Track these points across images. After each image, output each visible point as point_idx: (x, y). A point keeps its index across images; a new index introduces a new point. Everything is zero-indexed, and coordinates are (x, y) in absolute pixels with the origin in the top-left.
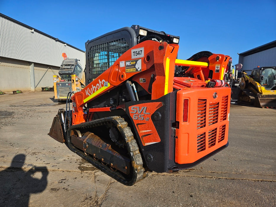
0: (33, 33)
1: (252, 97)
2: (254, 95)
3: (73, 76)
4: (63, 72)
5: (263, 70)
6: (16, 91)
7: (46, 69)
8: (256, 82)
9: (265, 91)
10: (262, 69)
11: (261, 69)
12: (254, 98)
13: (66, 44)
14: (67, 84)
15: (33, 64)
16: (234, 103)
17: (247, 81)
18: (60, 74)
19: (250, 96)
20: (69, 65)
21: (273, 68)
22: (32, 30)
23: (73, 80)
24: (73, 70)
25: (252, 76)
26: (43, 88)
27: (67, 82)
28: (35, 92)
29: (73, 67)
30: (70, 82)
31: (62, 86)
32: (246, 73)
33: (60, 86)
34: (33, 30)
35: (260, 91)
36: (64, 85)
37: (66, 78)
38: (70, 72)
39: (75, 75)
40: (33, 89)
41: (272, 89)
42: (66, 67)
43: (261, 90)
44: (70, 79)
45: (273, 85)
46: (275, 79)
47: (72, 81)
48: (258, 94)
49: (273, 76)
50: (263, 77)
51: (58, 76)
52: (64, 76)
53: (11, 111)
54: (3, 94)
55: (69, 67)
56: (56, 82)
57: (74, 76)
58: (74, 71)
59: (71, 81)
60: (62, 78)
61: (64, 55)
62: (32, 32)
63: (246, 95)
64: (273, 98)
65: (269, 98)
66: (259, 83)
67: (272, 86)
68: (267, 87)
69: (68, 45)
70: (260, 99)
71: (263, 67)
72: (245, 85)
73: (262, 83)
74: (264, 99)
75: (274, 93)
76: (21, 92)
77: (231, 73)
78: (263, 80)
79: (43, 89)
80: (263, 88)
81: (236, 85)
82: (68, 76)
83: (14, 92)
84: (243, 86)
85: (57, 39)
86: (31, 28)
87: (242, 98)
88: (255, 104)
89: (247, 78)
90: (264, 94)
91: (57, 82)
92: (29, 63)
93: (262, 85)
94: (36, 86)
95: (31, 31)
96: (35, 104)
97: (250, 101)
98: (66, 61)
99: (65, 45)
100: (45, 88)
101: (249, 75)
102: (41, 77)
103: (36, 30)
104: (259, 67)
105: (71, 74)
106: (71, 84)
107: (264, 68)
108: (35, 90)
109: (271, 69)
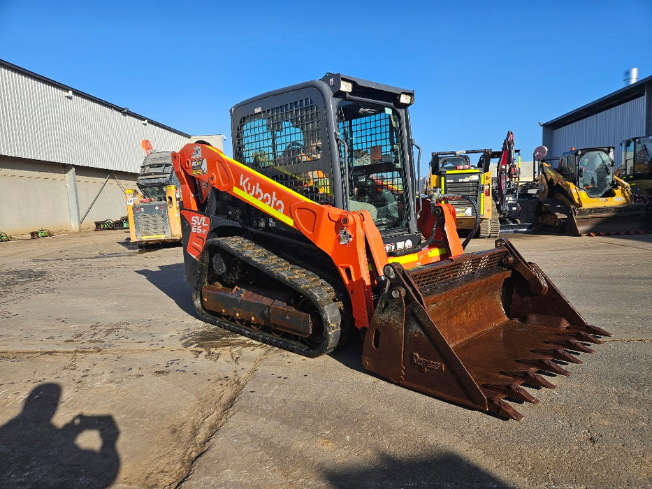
0: (70, 98)
1: (560, 216)
2: (566, 210)
3: (168, 188)
4: (147, 181)
5: (582, 155)
6: (37, 233)
7: (104, 180)
8: (569, 183)
9: (587, 201)
10: (579, 153)
11: (576, 154)
12: (566, 217)
13: (146, 121)
14: (157, 208)
15: (74, 169)
16: (525, 230)
17: (550, 182)
18: (140, 187)
19: (556, 214)
20: (159, 166)
21: (603, 151)
22: (68, 92)
23: (170, 198)
24: (169, 175)
25: (560, 170)
26: (98, 224)
27: (156, 202)
28: (82, 232)
29: (168, 170)
30: (164, 202)
31: (145, 212)
32: (547, 165)
33: (141, 212)
34: (71, 92)
35: (577, 202)
36: (149, 209)
37: (153, 193)
38: (163, 181)
39: (173, 187)
40: (74, 226)
41: (603, 196)
42: (153, 170)
43: (579, 199)
44: (162, 196)
45: (605, 186)
46: (609, 174)
47: (168, 199)
48: (572, 207)
49: (604, 167)
50: (581, 170)
51: (135, 191)
52: (149, 190)
53: (40, 269)
54: (9, 240)
55: (159, 170)
56: (132, 204)
57: (171, 190)
58: (171, 177)
59: (165, 200)
60: (146, 194)
61: (147, 145)
62: (68, 97)
63: (549, 213)
64: (604, 215)
65: (596, 216)
66: (575, 184)
67: (603, 190)
68: (593, 192)
69: (150, 122)
70: (577, 217)
71: (581, 150)
72: (547, 191)
73: (581, 185)
74: (586, 217)
75: (606, 202)
76: (50, 234)
77: (514, 166)
78: (582, 176)
79: (99, 226)
80: (583, 195)
81: (530, 191)
82: (157, 189)
83: (33, 234)
84: (544, 193)
85: (125, 111)
86: (66, 89)
87: (543, 219)
88: (567, 229)
89: (549, 174)
90: (585, 206)
91: (134, 205)
92: (64, 168)
93: (580, 189)
94: (81, 219)
95: (66, 94)
96: (88, 254)
97: (557, 224)
98: (152, 156)
99: (143, 122)
100: (103, 223)
101: (555, 169)
102: (94, 198)
103: (76, 93)
104: (574, 149)
105: (164, 185)
106: (165, 207)
107: (583, 151)
108: (80, 228)
109: (600, 152)
